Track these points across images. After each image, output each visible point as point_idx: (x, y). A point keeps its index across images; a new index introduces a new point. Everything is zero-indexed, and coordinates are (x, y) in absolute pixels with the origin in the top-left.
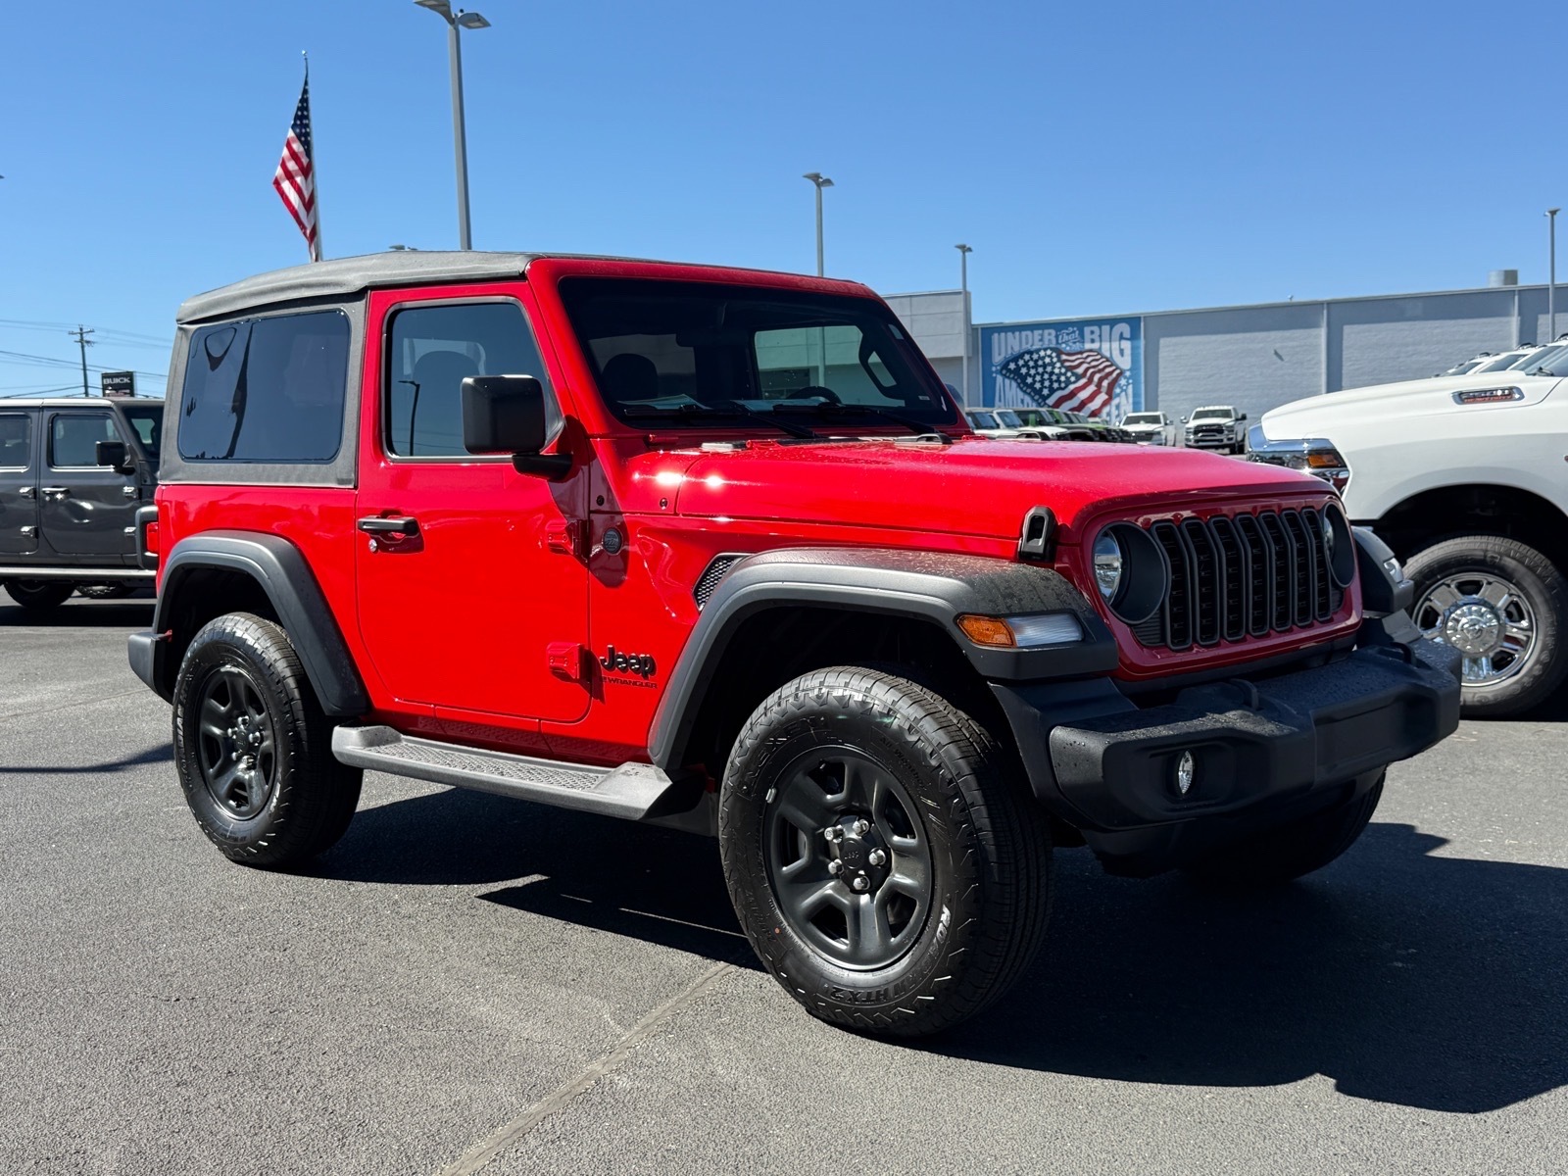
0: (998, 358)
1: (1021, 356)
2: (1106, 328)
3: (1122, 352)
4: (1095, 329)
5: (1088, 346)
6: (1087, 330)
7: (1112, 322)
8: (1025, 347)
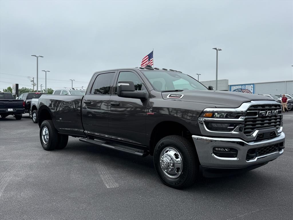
0: (232, 90)
1: (236, 90)
2: (249, 85)
3: (252, 90)
4: (247, 86)
5: (246, 88)
6: (246, 86)
7: (250, 84)
8: (236, 89)
